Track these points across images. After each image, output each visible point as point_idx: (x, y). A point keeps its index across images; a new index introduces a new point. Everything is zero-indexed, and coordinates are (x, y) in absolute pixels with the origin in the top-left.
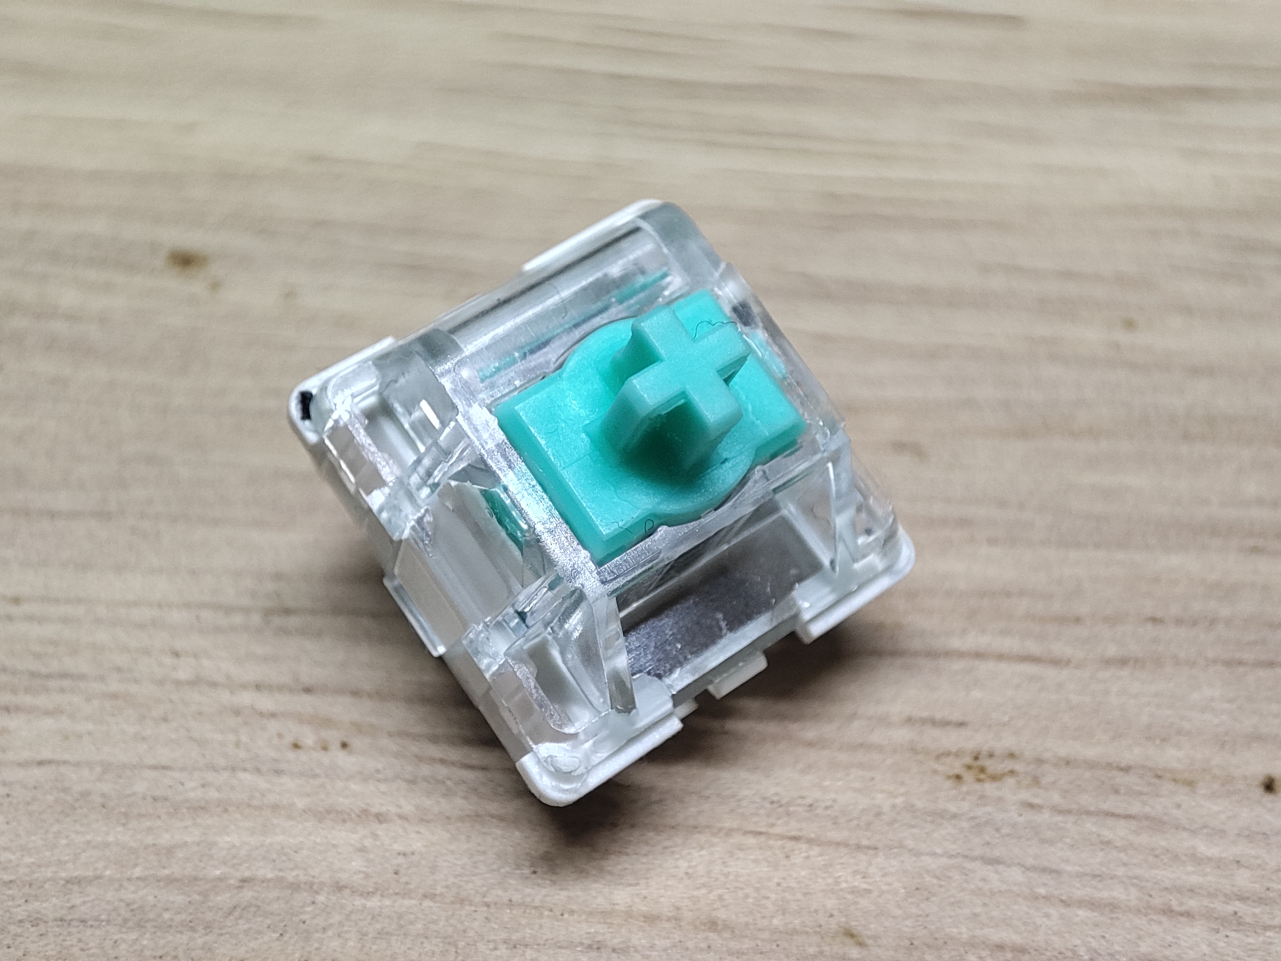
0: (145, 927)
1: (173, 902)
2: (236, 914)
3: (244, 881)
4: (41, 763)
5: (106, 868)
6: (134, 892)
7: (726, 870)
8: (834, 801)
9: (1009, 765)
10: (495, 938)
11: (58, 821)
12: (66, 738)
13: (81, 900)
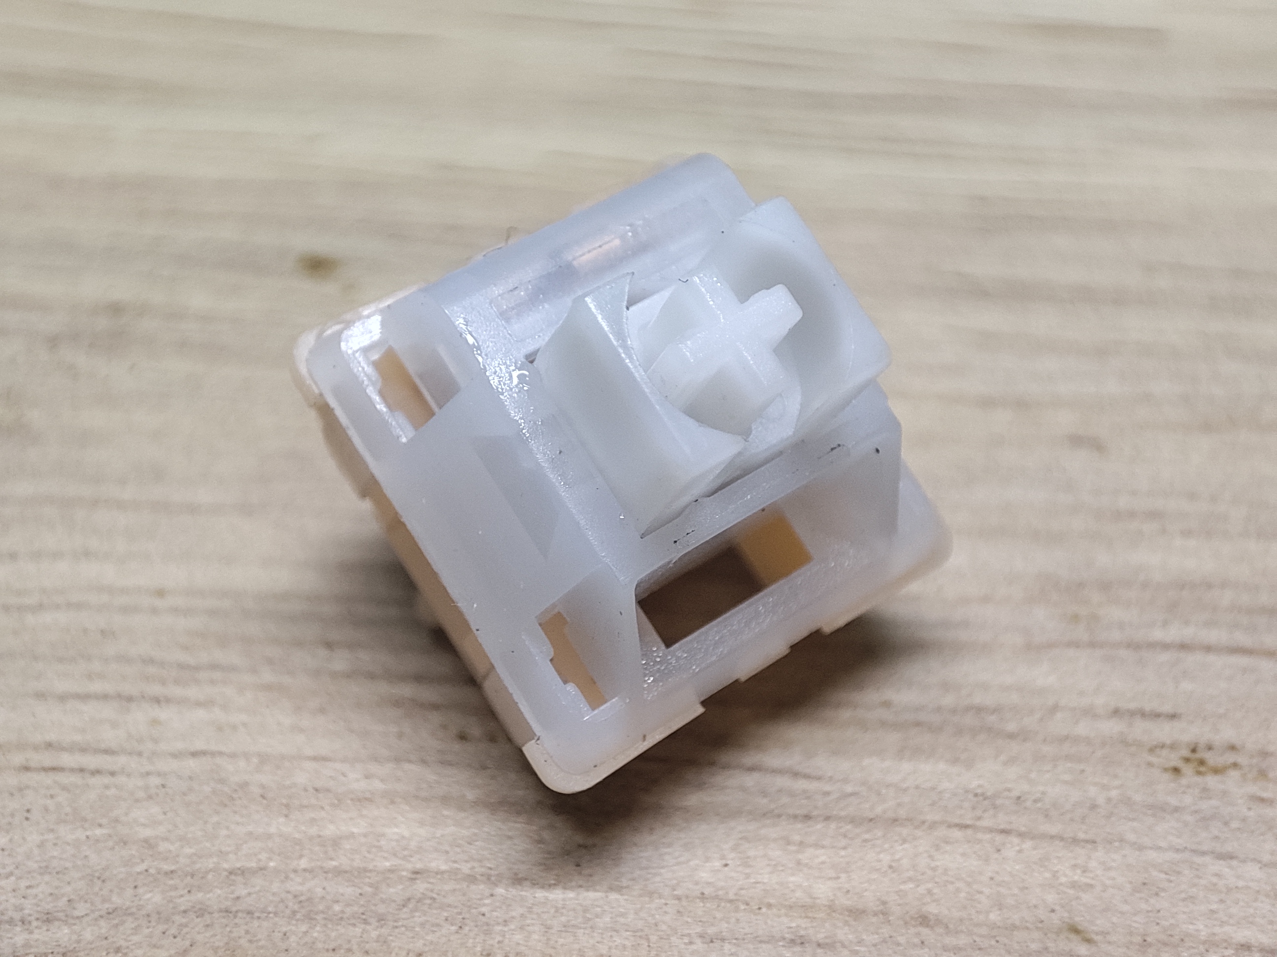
0: (315, 919)
1: (342, 895)
2: (411, 905)
3: (416, 873)
4: (194, 754)
5: (270, 859)
6: (301, 884)
7: (933, 864)
8: (1043, 793)
9: (1231, 758)
10: (688, 931)
11: (217, 813)
12: (220, 729)
13: (246, 891)
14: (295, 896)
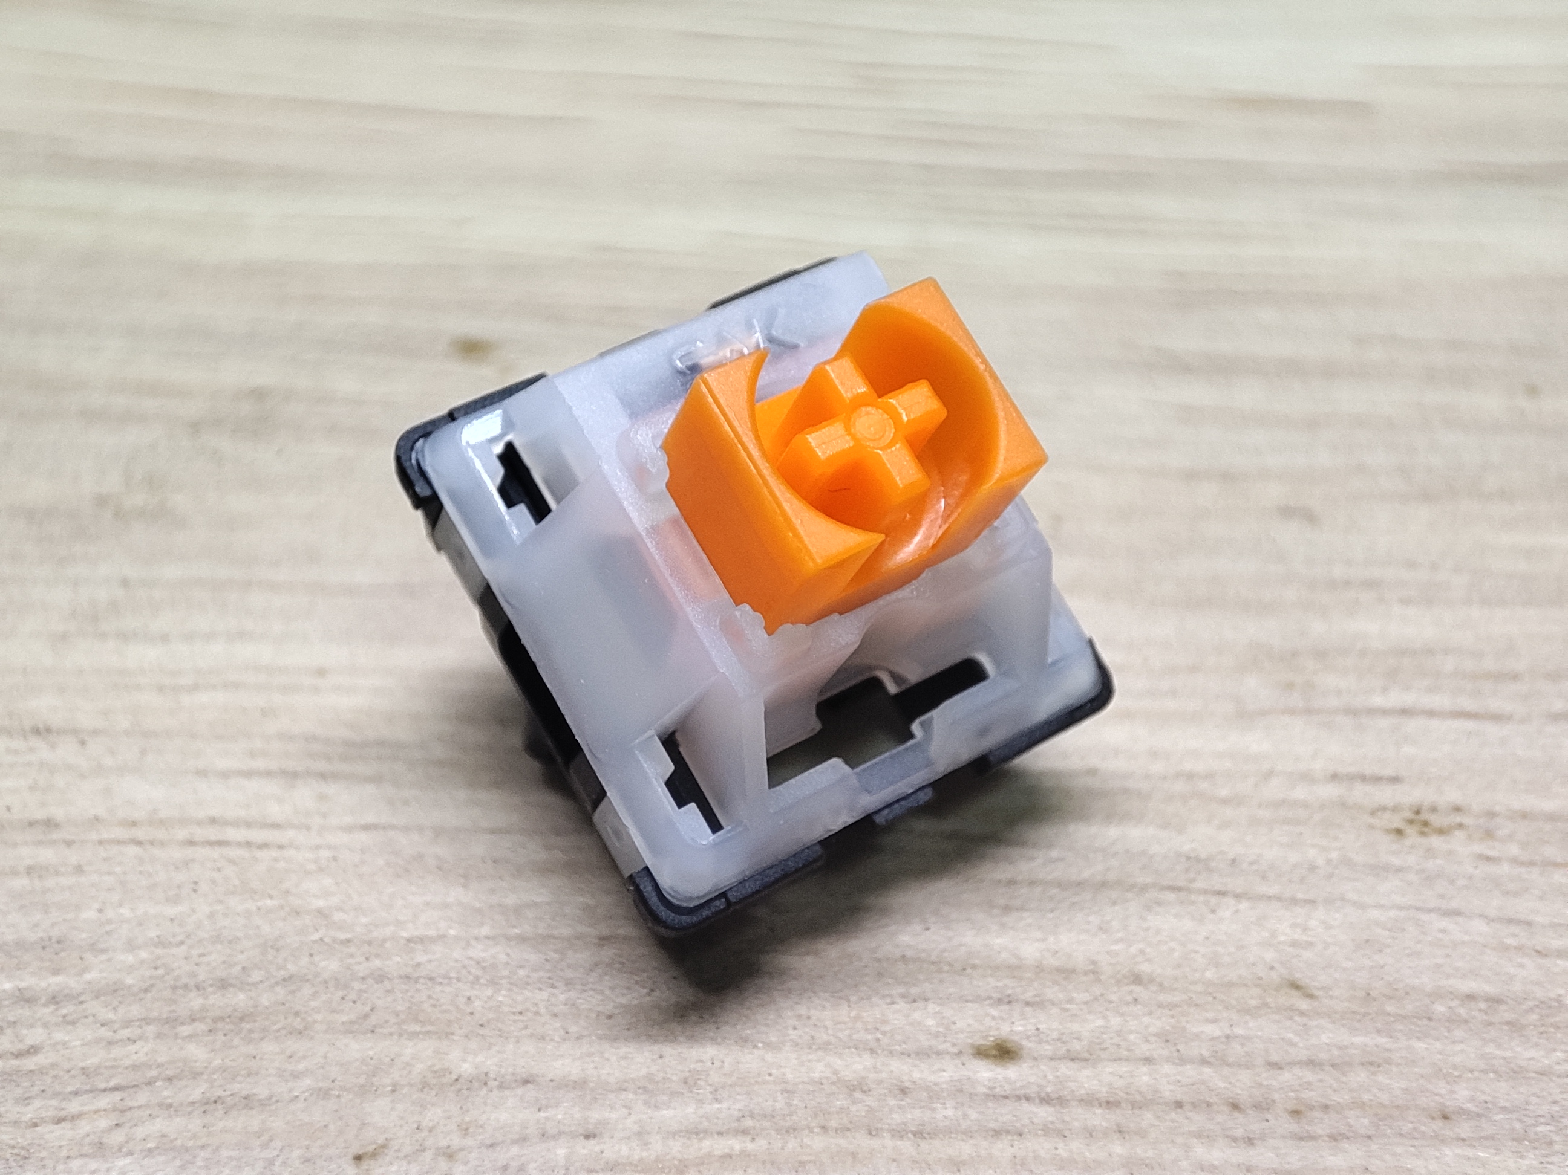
0: (500, 984)
1: (527, 960)
5: (449, 927)
6: (483, 950)
7: (1145, 925)
8: (1259, 856)
9: (1458, 819)
11: (392, 883)
13: (426, 958)
14: (478, 963)
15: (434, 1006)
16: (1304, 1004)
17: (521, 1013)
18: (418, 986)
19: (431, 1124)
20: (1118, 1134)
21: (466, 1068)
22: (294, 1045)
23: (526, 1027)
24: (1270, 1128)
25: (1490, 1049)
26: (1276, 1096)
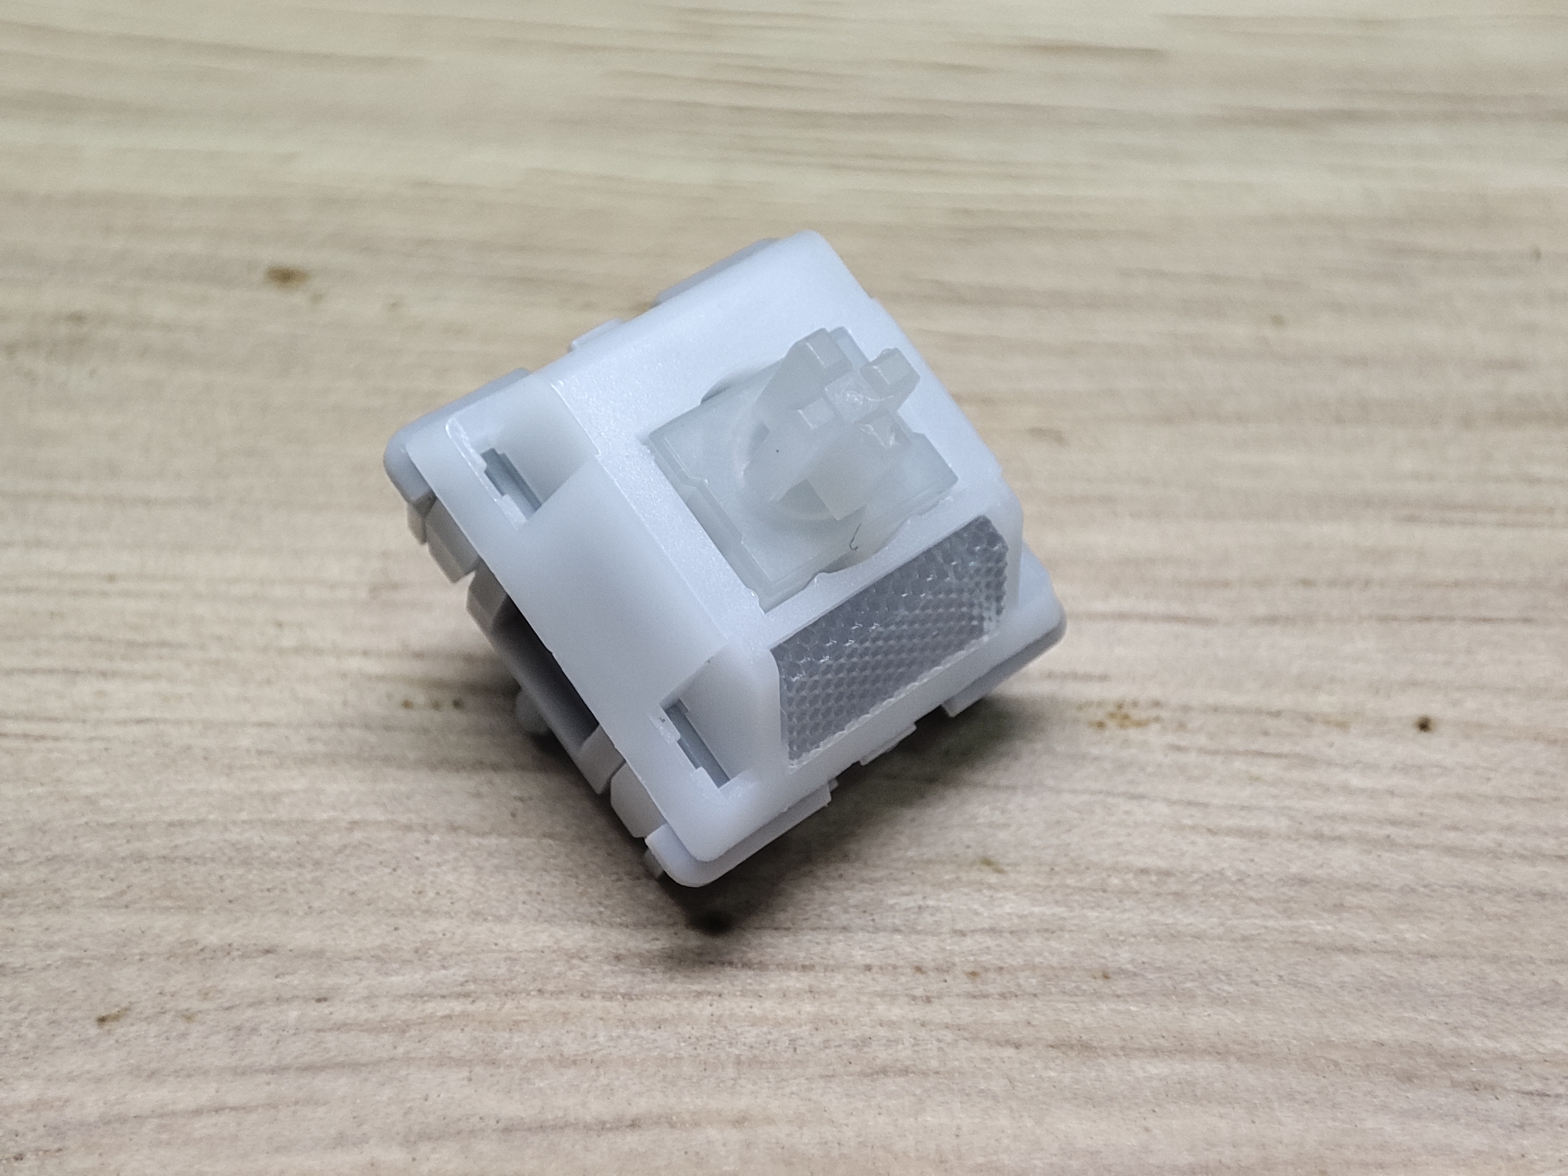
0: (252, 864)
1: (280, 842)
3: (354, 823)
5: (209, 813)
6: (239, 834)
9: (1153, 713)
11: (159, 772)
12: (165, 699)
13: (185, 841)
14: (233, 845)
15: (187, 883)
16: (993, 878)
17: (268, 890)
18: (175, 866)
19: (173, 989)
20: (809, 995)
21: (213, 940)
22: (52, 919)
23: (272, 903)
24: (948, 988)
25: (1155, 916)
26: (957, 960)
